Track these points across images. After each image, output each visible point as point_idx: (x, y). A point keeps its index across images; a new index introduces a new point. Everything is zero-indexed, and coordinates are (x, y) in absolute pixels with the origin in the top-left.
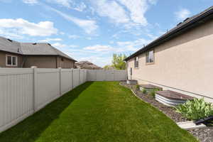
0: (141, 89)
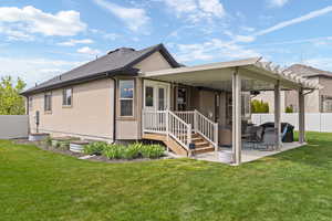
0: (54, 143)
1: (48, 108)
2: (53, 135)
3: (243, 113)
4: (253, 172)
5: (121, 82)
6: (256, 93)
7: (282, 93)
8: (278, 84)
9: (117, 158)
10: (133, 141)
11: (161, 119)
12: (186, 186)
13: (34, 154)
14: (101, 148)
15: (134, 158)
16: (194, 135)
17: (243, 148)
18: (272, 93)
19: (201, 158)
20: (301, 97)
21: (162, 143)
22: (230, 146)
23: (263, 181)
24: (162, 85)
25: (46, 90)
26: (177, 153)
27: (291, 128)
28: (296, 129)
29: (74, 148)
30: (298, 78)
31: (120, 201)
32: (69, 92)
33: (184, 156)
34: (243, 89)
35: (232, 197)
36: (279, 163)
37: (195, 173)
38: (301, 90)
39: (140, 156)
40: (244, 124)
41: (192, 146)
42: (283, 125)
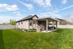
1: (19, 24)
2: (20, 28)
3: (48, 25)
4: (49, 34)
5: (30, 20)
6: (50, 22)
7: (54, 22)
8: (53, 20)
9: (29, 32)
10: (32, 29)
11: (36, 26)
12: (40, 36)
13: (17, 31)
14: (27, 30)
15: (32, 32)
16: (41, 28)
17: (48, 30)
18: (52, 22)
19: (42, 32)
20: (57, 23)
21: (36, 30)
22: (46, 30)
23: (51, 35)
24: (36, 21)
25: (19, 22)
26: (38, 31)
27: (55, 27)
28: (56, 27)
29: (23, 30)
30: (56, 20)
31: (30, 38)
32: (22, 22)
33: (39, 31)
34: (48, 21)
35: (46, 38)
36: (53, 32)
37: (41, 34)
38: (57, 21)
39: (33, 31)
40: (48, 27)
41: (40, 30)
42: (54, 27)
